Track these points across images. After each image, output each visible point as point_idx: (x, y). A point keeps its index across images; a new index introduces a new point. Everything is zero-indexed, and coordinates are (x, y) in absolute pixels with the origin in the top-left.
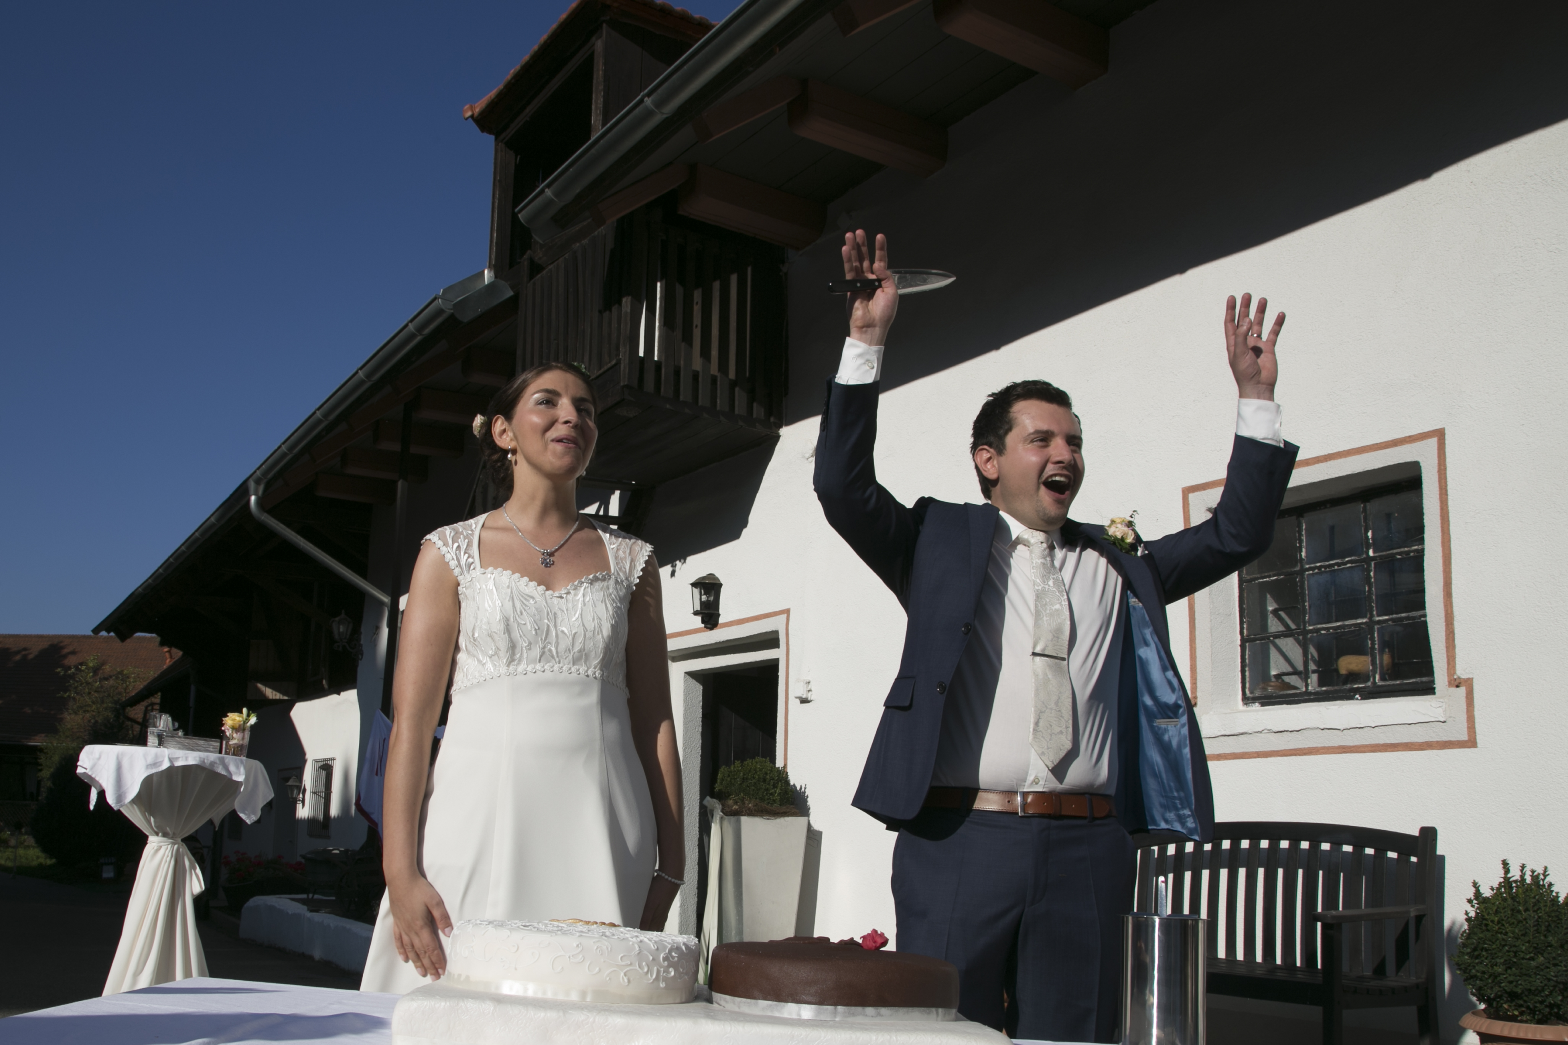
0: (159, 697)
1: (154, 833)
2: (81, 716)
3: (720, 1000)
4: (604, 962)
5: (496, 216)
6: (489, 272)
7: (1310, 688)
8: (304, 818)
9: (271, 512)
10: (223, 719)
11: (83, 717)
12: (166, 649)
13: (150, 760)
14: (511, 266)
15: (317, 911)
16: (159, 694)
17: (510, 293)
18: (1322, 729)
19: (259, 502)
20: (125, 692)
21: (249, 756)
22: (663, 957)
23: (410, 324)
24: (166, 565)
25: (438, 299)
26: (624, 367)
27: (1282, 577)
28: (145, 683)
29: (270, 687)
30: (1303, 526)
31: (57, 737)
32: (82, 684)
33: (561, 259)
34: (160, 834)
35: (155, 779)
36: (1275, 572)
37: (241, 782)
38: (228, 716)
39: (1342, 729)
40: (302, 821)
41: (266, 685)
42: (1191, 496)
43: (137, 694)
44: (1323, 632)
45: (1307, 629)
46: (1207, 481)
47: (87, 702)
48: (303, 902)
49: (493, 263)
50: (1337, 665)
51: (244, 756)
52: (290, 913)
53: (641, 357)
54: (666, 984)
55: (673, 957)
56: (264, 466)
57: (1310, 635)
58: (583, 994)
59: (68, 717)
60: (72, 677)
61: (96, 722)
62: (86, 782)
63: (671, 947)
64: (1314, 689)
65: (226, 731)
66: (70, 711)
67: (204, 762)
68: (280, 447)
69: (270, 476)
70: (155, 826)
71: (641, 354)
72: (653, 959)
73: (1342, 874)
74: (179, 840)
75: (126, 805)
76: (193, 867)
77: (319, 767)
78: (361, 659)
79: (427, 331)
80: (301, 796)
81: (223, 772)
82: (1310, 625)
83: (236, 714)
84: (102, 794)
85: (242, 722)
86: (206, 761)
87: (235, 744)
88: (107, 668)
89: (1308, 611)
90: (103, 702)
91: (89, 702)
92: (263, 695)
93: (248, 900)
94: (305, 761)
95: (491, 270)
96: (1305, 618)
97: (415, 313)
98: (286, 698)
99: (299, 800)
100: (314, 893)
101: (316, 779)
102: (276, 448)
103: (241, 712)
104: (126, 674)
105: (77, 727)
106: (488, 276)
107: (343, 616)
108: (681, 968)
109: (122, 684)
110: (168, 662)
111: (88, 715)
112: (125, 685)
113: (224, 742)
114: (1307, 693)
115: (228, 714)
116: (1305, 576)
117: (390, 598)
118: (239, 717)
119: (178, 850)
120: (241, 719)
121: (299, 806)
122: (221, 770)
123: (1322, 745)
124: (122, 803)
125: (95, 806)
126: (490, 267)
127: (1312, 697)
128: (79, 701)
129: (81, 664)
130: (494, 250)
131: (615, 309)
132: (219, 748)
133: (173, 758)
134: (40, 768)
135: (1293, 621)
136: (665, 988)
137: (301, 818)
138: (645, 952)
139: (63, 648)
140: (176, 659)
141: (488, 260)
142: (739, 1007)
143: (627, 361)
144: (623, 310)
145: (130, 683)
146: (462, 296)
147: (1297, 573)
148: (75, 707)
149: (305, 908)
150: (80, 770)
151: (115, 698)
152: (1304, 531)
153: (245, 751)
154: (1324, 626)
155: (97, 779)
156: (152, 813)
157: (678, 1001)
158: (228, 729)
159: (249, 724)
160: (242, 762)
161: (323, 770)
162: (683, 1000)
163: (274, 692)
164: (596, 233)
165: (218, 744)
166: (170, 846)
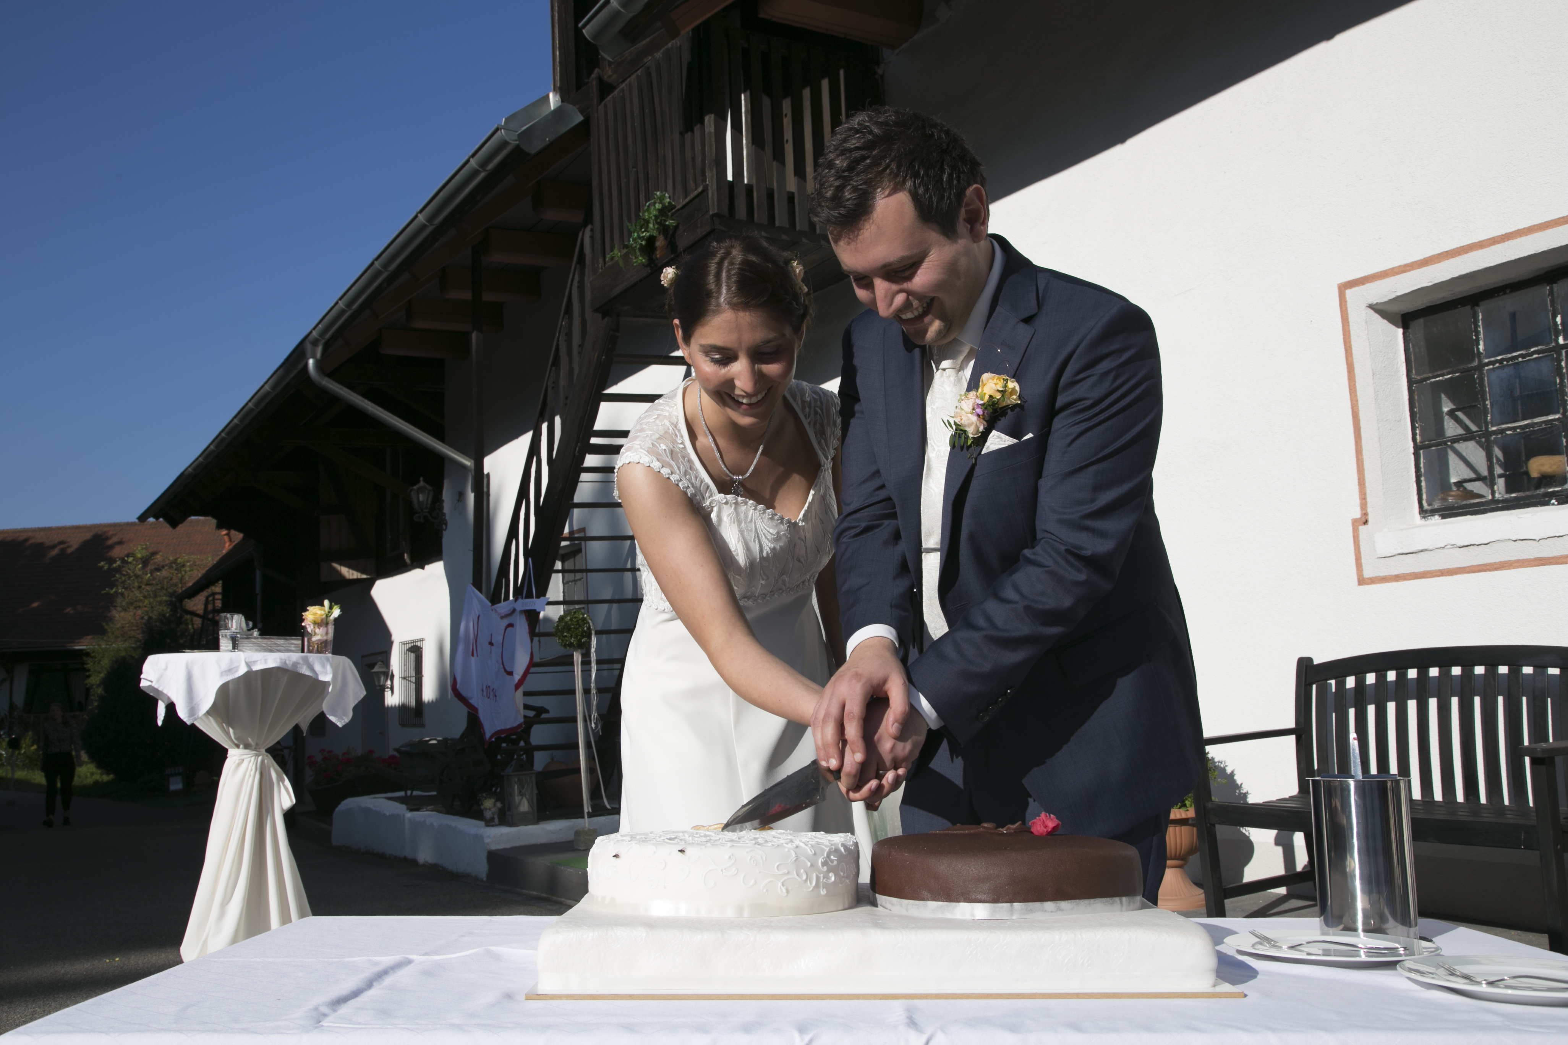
0: (221, 585)
1: (234, 746)
2: (131, 613)
3: (886, 903)
4: (760, 872)
5: (557, 31)
6: (555, 96)
7: (1497, 495)
8: (395, 706)
9: (331, 375)
10: (303, 614)
11: (135, 614)
12: (224, 532)
13: (224, 666)
14: (579, 87)
15: (418, 810)
16: (220, 582)
17: (580, 118)
18: (1515, 541)
19: (319, 365)
20: (181, 583)
21: (334, 652)
22: (822, 861)
23: (471, 159)
24: (218, 441)
25: (501, 129)
26: (712, 193)
27: (1457, 374)
28: (203, 571)
29: (345, 566)
30: (1479, 316)
31: (105, 638)
32: (130, 578)
33: (633, 77)
34: (241, 746)
35: (231, 686)
36: (1449, 370)
37: (328, 682)
38: (308, 610)
39: (1538, 539)
40: (393, 709)
41: (341, 564)
42: (1349, 293)
43: (194, 584)
44: (1508, 432)
45: (1490, 430)
46: (1366, 274)
47: (137, 597)
48: (401, 800)
49: (558, 85)
50: (1527, 468)
51: (329, 653)
52: (388, 814)
53: (729, 181)
54: (827, 891)
55: (832, 861)
56: (320, 326)
57: (1494, 436)
58: (740, 909)
59: (117, 616)
60: (118, 570)
61: (150, 618)
62: (151, 696)
63: (829, 850)
64: (1502, 497)
65: (307, 626)
66: (119, 609)
67: (285, 663)
68: (337, 303)
69: (328, 336)
70: (236, 739)
71: (730, 177)
72: (812, 865)
73: (1549, 700)
74: (263, 751)
75: (201, 718)
76: (280, 779)
77: (407, 650)
78: (445, 530)
79: (491, 166)
80: (389, 682)
81: (308, 673)
82: (1492, 426)
83: (317, 607)
84: (171, 708)
85: (324, 616)
86: (287, 662)
87: (319, 640)
88: (159, 558)
89: (1490, 410)
90: (155, 596)
91: (141, 597)
92: (339, 574)
93: (338, 803)
94: (390, 643)
95: (556, 93)
96: (1487, 419)
97: (477, 147)
98: (364, 576)
99: (388, 688)
100: (413, 789)
101: (405, 663)
102: (332, 304)
103: (322, 605)
104: (180, 563)
105: (128, 625)
106: (554, 100)
107: (422, 483)
108: (842, 871)
109: (177, 574)
110: (228, 547)
111: (139, 612)
112: (180, 575)
113: (306, 639)
114: (1494, 501)
115: (308, 608)
116: (1485, 372)
117: (473, 461)
118: (321, 610)
119: (263, 762)
120: (323, 612)
121: (388, 693)
122: (305, 671)
123: (1516, 558)
124: (196, 716)
125: (164, 721)
126: (554, 90)
127: (1500, 505)
128: (128, 597)
129: (128, 556)
130: (558, 71)
131: (697, 129)
132: (301, 646)
133: (251, 662)
134: (87, 674)
135: (1473, 421)
136: (826, 895)
137: (392, 706)
138: (803, 858)
139: (108, 538)
140: (236, 542)
141: (552, 83)
142: (907, 910)
143: (715, 187)
144: (707, 130)
145: (185, 572)
146: (527, 124)
147: (1475, 369)
148: (124, 604)
149: (404, 807)
150: (143, 684)
151: (170, 591)
152: (1481, 322)
153: (330, 647)
154: (1509, 425)
155: (165, 692)
156: (230, 724)
157: (841, 907)
158: (309, 625)
159: (332, 617)
160: (328, 659)
161: (412, 652)
162: (846, 906)
163: (351, 571)
164: (670, 45)
165: (300, 642)
166: (253, 758)
